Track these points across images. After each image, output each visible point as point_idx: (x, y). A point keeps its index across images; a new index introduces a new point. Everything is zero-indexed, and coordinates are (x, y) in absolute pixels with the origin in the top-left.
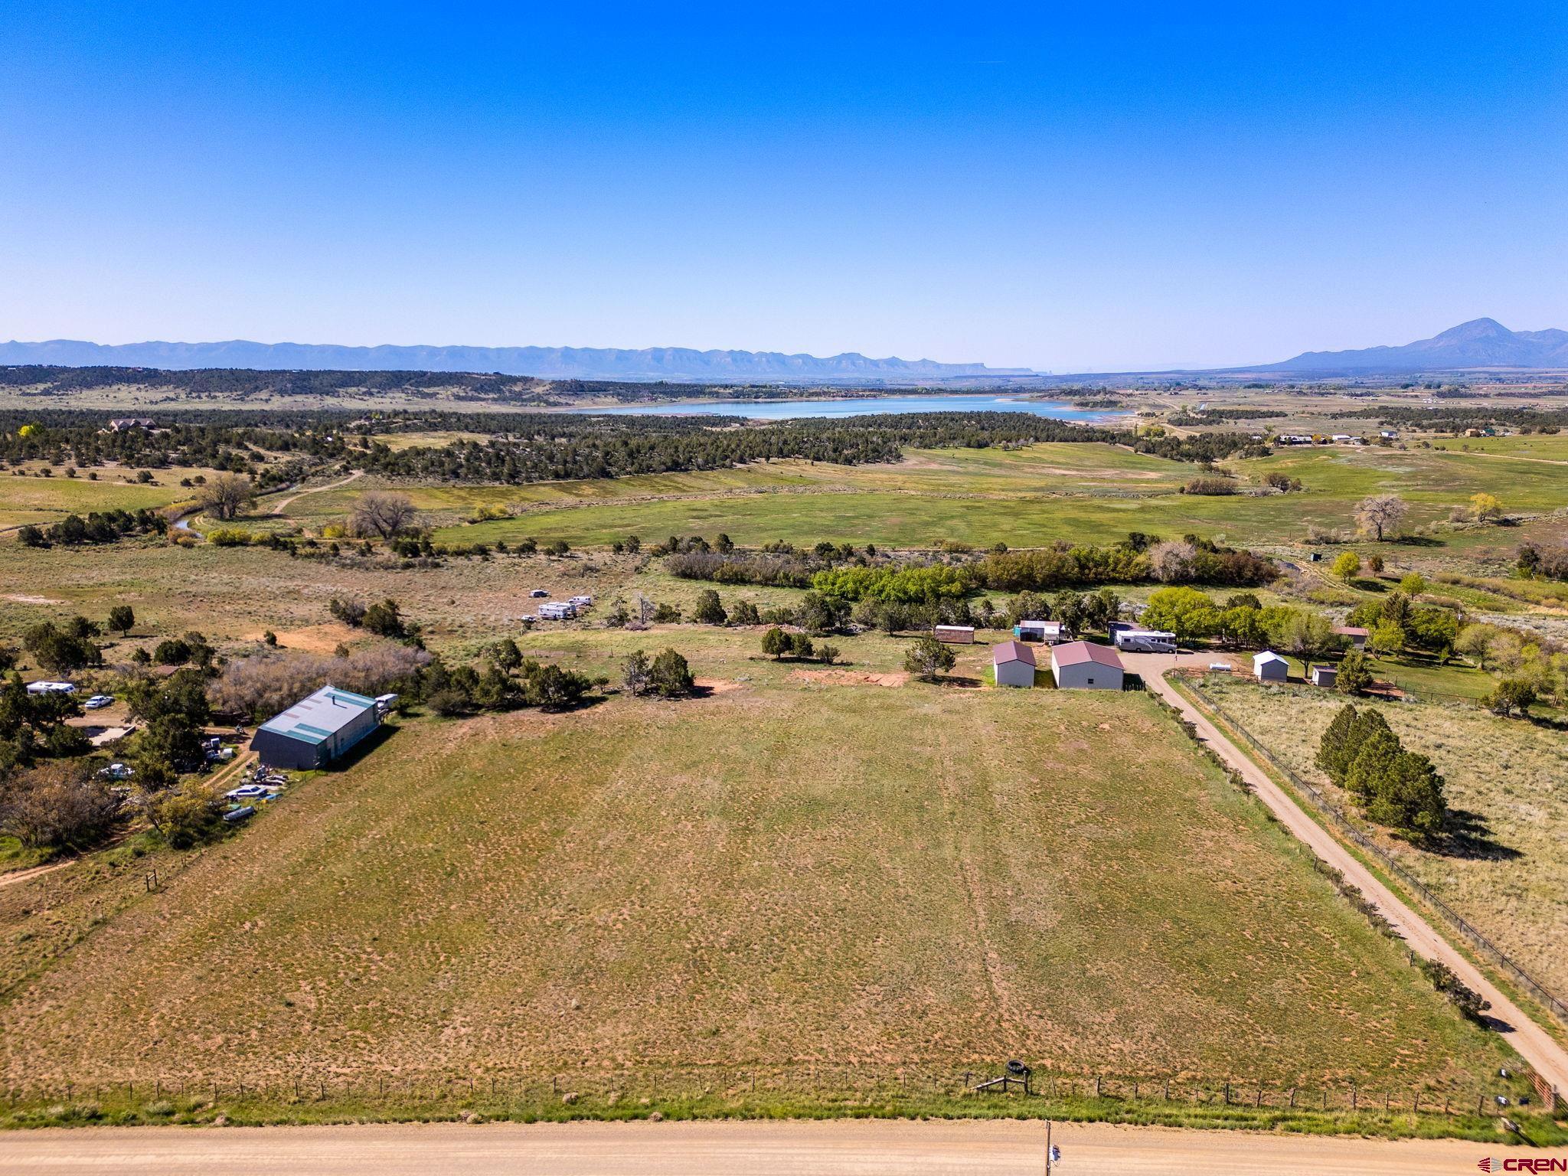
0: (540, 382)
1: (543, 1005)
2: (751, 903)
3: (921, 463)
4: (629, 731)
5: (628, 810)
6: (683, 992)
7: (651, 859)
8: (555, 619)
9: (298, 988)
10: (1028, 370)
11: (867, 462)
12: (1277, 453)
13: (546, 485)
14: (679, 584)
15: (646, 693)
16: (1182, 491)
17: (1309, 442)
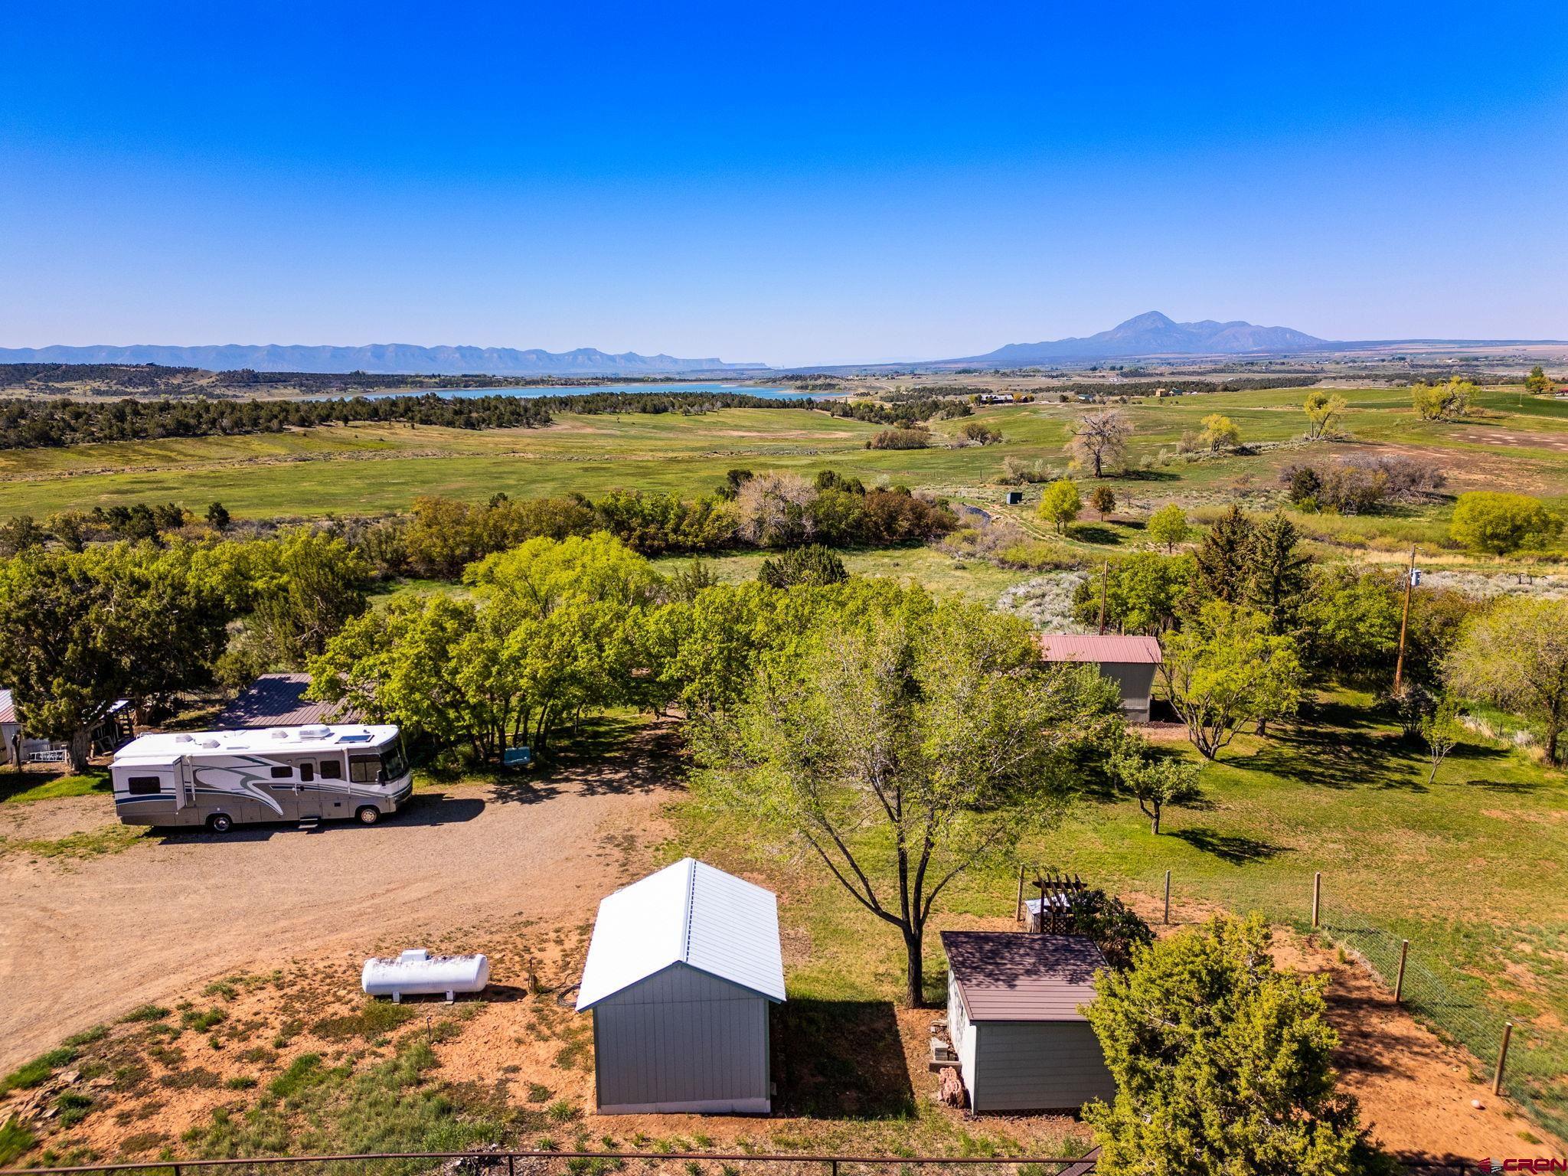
0: (206, 374)
3: (574, 427)
12: (978, 412)
16: (868, 446)
17: (1010, 401)
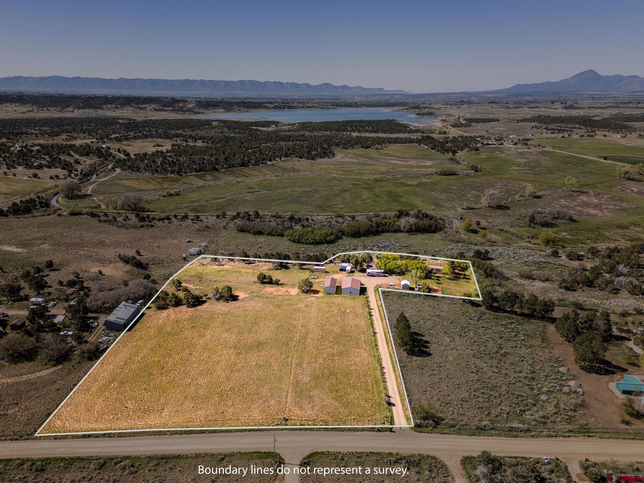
0: (191, 102)
1: (185, 406)
2: (237, 377)
3: (342, 157)
4: (212, 316)
5: (209, 346)
6: (217, 402)
7: (214, 364)
8: (194, 255)
9: (128, 403)
10: (402, 91)
11: (320, 158)
12: (482, 150)
13: (192, 175)
14: (239, 235)
15: (218, 299)
16: (437, 173)
17: (495, 144)
